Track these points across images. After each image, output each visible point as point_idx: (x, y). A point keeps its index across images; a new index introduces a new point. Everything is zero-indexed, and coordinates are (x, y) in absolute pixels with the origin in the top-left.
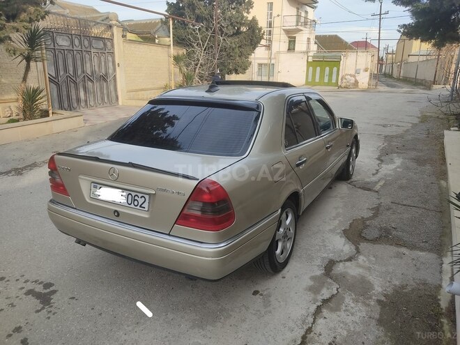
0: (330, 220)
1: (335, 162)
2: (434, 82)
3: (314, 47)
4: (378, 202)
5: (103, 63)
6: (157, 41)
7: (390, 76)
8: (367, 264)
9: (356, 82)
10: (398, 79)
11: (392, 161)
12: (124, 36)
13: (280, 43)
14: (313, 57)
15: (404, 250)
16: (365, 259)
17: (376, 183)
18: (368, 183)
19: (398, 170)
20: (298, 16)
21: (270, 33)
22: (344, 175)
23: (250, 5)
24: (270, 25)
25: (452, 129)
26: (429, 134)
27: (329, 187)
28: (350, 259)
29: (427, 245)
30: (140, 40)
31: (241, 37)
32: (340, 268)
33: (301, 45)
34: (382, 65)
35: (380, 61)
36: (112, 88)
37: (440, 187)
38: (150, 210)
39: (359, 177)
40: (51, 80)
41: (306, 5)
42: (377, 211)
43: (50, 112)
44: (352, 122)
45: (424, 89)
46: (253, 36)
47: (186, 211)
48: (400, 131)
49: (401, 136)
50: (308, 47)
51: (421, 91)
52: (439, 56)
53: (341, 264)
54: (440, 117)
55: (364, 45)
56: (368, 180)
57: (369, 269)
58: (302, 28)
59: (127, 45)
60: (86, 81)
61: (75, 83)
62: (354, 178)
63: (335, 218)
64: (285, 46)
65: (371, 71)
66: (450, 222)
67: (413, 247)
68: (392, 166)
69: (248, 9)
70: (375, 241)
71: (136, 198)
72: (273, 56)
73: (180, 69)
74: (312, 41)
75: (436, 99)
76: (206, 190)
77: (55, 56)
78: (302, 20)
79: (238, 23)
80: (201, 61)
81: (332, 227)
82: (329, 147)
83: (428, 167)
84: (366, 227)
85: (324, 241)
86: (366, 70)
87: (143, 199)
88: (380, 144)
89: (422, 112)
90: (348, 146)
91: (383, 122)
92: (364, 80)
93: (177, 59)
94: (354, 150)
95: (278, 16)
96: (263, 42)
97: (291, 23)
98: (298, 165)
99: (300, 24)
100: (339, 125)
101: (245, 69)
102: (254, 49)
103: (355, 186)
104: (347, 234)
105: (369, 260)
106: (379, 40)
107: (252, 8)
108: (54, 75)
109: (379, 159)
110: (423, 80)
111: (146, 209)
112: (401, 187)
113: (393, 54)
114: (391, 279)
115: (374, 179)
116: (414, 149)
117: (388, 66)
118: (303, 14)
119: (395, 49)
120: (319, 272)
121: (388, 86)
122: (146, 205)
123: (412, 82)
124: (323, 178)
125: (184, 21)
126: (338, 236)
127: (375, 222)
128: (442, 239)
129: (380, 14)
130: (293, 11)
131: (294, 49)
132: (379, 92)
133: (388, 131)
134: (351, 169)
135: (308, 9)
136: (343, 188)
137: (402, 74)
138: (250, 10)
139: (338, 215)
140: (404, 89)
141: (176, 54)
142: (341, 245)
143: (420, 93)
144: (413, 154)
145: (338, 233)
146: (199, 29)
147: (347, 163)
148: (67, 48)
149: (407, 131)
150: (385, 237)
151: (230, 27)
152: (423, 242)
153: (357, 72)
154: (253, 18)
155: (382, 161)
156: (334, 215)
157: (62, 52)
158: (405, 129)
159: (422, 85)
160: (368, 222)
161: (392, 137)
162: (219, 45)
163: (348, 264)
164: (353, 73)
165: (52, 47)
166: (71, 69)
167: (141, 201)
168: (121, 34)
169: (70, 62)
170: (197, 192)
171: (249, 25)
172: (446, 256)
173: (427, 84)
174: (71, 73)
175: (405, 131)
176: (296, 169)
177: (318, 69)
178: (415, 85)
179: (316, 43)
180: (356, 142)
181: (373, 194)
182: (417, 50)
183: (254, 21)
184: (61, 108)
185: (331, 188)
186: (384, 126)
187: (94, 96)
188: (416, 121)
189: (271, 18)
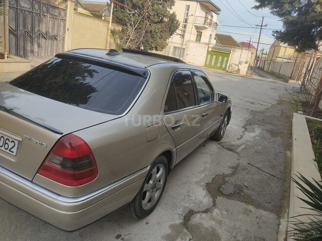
0: (199, 173)
1: (211, 126)
2: (291, 78)
3: (214, 42)
4: (237, 162)
5: (56, 27)
6: (103, 18)
7: (262, 69)
8: (219, 218)
9: (239, 70)
10: (267, 72)
11: (253, 130)
12: (75, 9)
13: (191, 34)
14: (212, 48)
15: (251, 208)
16: (219, 213)
17: (239, 146)
18: (233, 145)
19: (257, 138)
20: (206, 18)
21: (185, 26)
22: (216, 137)
23: (173, 3)
24: (186, 21)
25: (299, 112)
26: (282, 113)
27: (203, 145)
28: (206, 211)
29: (270, 205)
30: (91, 15)
31: (163, 25)
32: (196, 219)
33: (205, 38)
34: (258, 61)
35: (257, 58)
36: (60, 45)
37: (286, 157)
38: (18, 155)
39: (227, 140)
40: (10, 32)
41: (212, 11)
42: (235, 169)
43: (6, 56)
44: (226, 98)
45: (283, 81)
46: (172, 26)
47: (47, 163)
48: (263, 108)
49: (263, 112)
50: (210, 41)
51: (281, 82)
52: (296, 60)
53: (198, 215)
54: (292, 102)
55: (247, 46)
56: (233, 143)
57: (220, 222)
58: (207, 27)
59: (77, 17)
60: (41, 38)
61: (31, 37)
62: (223, 140)
63: (202, 172)
64: (194, 37)
65: (250, 64)
66: (290, 187)
67: (258, 206)
68: (253, 135)
69: (171, 6)
70: (230, 196)
71: (7, 141)
72: (184, 43)
73: (115, 40)
74: (213, 37)
75: (290, 90)
76: (67, 145)
77: (17, 14)
78: (209, 21)
79: (162, 14)
80: (131, 37)
81: (198, 180)
82: (205, 115)
83: (279, 139)
84: (225, 182)
85: (189, 191)
86: (246, 63)
87: (13, 143)
88: (247, 116)
89: (279, 97)
90: (221, 115)
91: (252, 100)
92: (244, 69)
93: (113, 32)
94: (226, 119)
95: (192, 15)
96: (178, 31)
97: (200, 22)
98: (174, 128)
99: (206, 23)
100: (216, 99)
101: (162, 48)
102: (171, 34)
103: (223, 146)
104: (208, 187)
105: (221, 213)
106: (258, 43)
107: (173, 5)
108: (14, 28)
109: (244, 127)
110: (283, 75)
111: (14, 154)
112: (256, 152)
113: (266, 54)
114: (236, 234)
115: (238, 143)
116: (270, 123)
117: (262, 62)
118: (209, 17)
119: (268, 52)
120: (178, 221)
121: (260, 76)
122: (14, 150)
123: (276, 76)
124: (200, 137)
125: (123, 7)
126: (201, 189)
127: (232, 180)
128: (282, 201)
129: (262, 26)
130: (203, 14)
131: (200, 40)
132: (253, 79)
133: (254, 107)
134: (222, 133)
135: (214, 14)
136: (213, 147)
137: (270, 70)
138: (172, 7)
139: (205, 169)
140: (269, 80)
141: (113, 29)
142: (202, 197)
143: (280, 83)
144: (269, 127)
145: (202, 186)
146: (133, 14)
147: (220, 128)
148: (27, 9)
149: (267, 109)
150: (238, 194)
151: (156, 17)
152: (267, 203)
153: (240, 63)
154: (174, 13)
155: (246, 129)
156: (202, 169)
157: (24, 12)
158: (266, 107)
159: (283, 78)
160: (227, 179)
161: (256, 112)
162: (145, 28)
163: (204, 215)
164: (237, 63)
165: (15, 6)
166: (29, 26)
167: (11, 145)
168: (74, 7)
169: (29, 21)
170: (58, 146)
171: (169, 17)
172: (283, 217)
173: (286, 78)
174: (29, 29)
175: (266, 109)
176: (171, 131)
177: (214, 57)
178: (278, 78)
179: (215, 39)
180: (228, 114)
181: (235, 154)
182: (283, 54)
183: (174, 15)
184: (17, 54)
185: (204, 146)
186: (252, 103)
187: (45, 50)
188: (275, 103)
189: (187, 16)
